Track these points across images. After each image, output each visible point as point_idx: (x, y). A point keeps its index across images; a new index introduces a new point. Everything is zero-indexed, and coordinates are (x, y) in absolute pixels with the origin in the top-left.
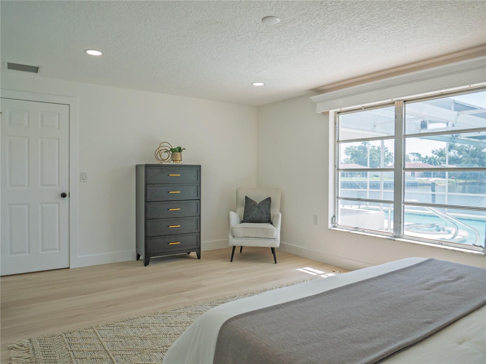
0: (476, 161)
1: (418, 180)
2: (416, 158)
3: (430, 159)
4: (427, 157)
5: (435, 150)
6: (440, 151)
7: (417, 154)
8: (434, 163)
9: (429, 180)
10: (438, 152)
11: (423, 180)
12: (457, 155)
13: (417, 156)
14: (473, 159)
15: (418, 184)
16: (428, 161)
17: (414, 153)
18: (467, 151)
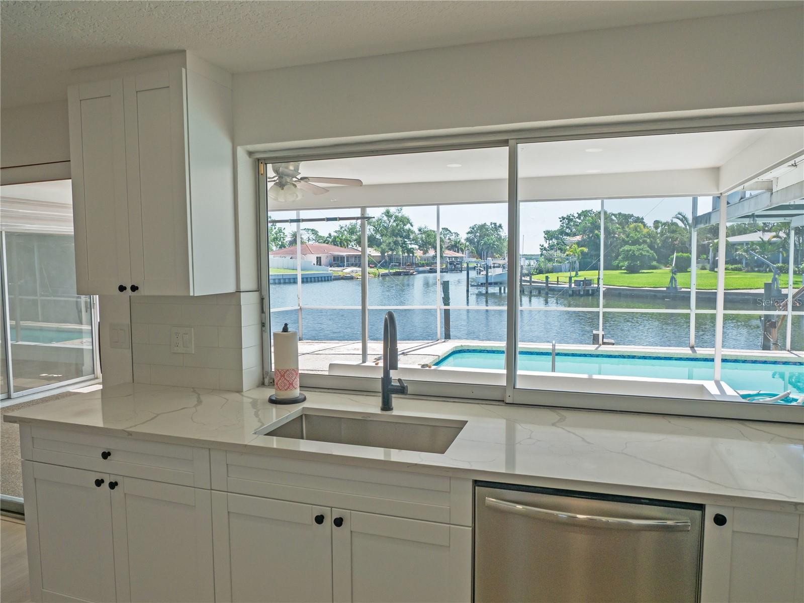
0: (398, 241)
1: (331, 272)
2: (312, 236)
3: (335, 238)
4: (330, 235)
5: (344, 226)
6: (350, 227)
7: (313, 230)
8: (341, 244)
9: (345, 271)
10: (348, 229)
11: (337, 271)
12: (373, 233)
13: (313, 233)
14: (395, 239)
15: (332, 277)
16: (332, 241)
17: (308, 229)
18: (386, 227)
